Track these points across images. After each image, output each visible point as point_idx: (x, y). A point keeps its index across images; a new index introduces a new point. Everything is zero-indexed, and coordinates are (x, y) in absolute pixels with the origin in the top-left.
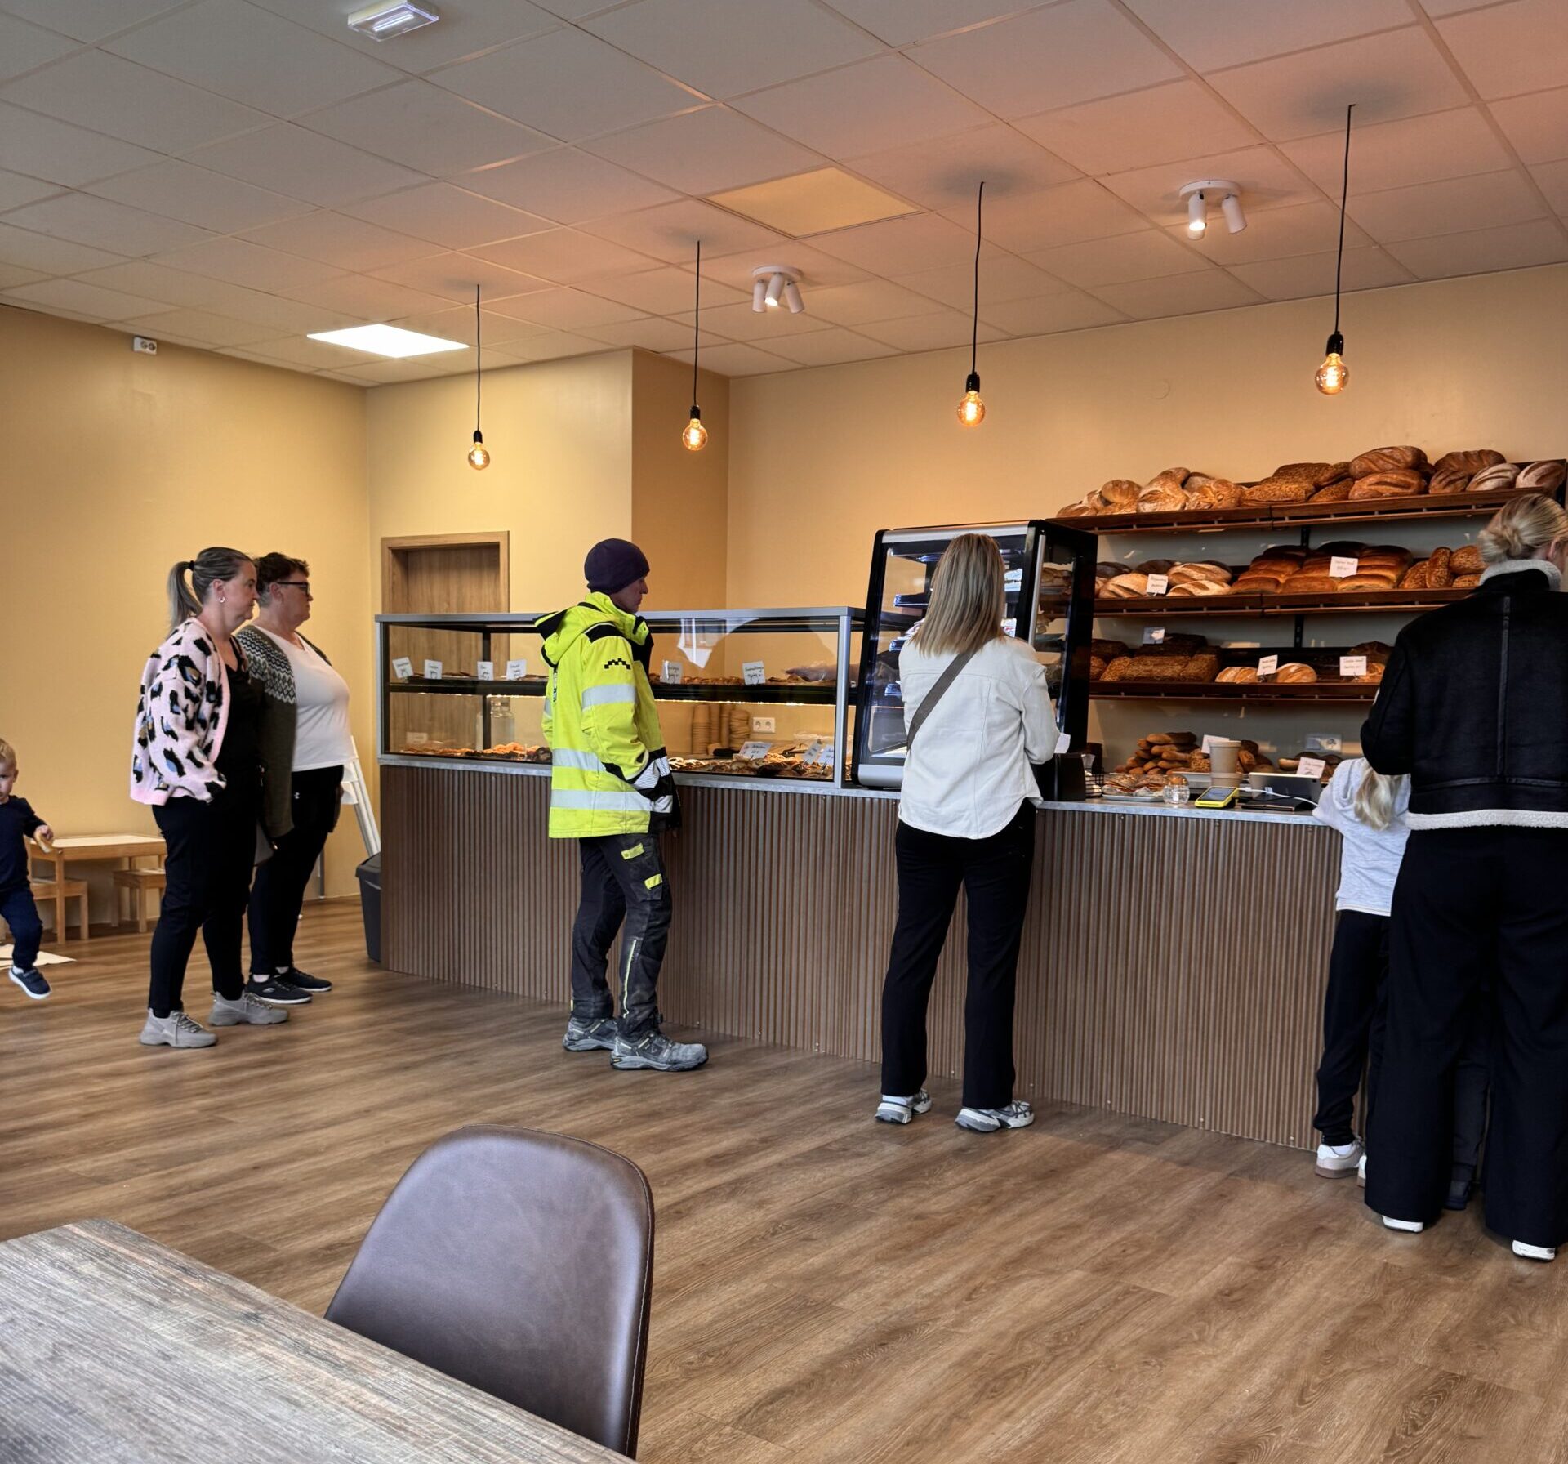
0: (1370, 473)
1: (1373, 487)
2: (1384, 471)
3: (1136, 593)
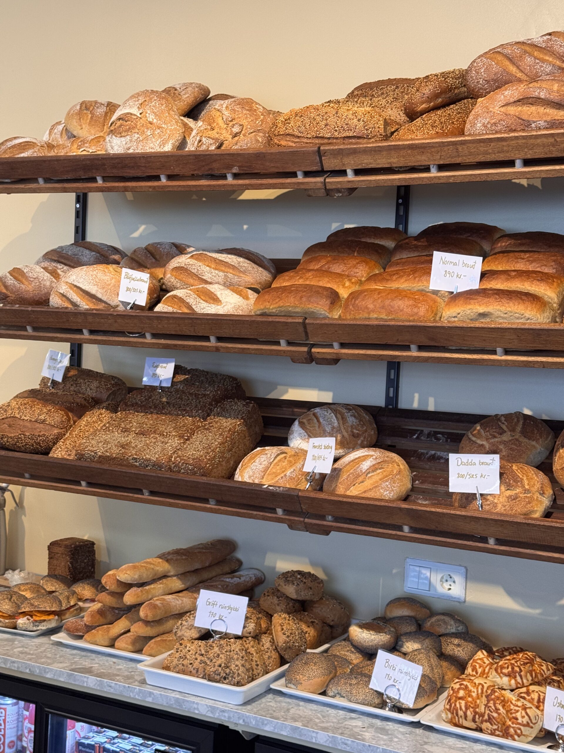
0: (506, 83)
1: (512, 110)
2: (534, 78)
3: (100, 300)
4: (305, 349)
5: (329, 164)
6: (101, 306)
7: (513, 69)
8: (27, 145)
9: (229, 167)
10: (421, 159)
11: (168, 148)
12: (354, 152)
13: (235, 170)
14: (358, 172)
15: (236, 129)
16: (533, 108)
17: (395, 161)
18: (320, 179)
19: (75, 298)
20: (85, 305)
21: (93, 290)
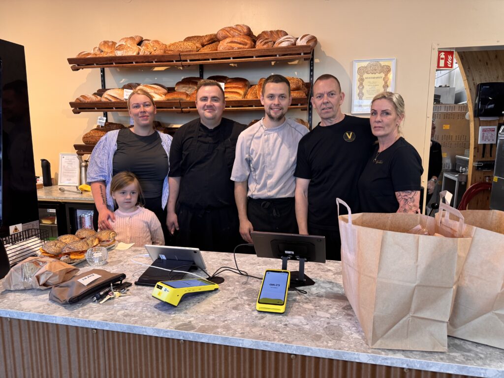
0: (227, 37)
1: (229, 44)
2: (233, 36)
4: (180, 109)
5: (183, 58)
6: (118, 100)
7: (228, 34)
8: (89, 54)
9: (154, 59)
10: (207, 57)
11: (135, 54)
12: (190, 55)
13: (156, 60)
14: (190, 60)
15: (155, 49)
16: (234, 44)
17: (200, 57)
18: (180, 63)
19: (110, 98)
20: (113, 100)
21: (116, 96)
